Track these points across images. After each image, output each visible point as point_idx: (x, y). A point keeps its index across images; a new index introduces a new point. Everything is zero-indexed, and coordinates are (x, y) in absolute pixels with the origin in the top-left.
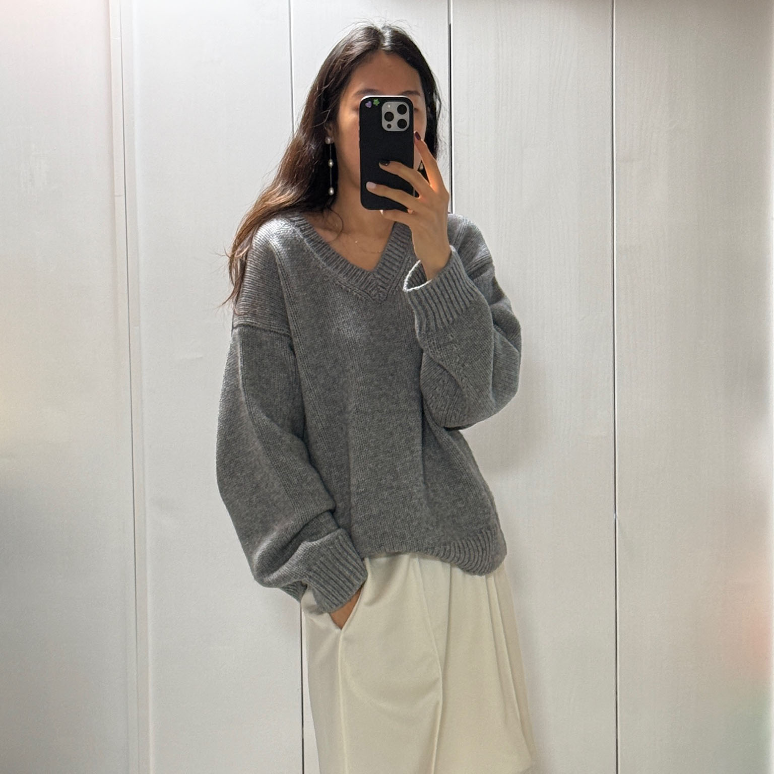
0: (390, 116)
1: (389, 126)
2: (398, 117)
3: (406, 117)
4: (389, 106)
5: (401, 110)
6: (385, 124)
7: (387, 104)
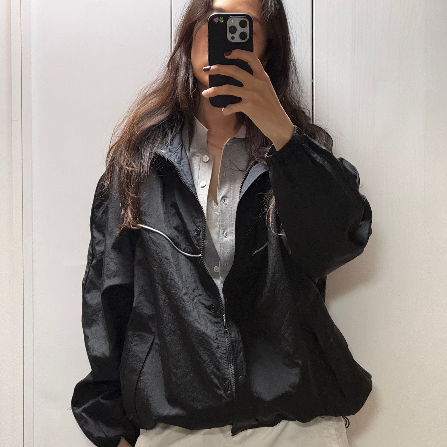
0: (233, 30)
1: (233, 38)
2: (240, 30)
3: (247, 30)
4: (233, 21)
5: (243, 24)
6: (229, 36)
7: (231, 20)
